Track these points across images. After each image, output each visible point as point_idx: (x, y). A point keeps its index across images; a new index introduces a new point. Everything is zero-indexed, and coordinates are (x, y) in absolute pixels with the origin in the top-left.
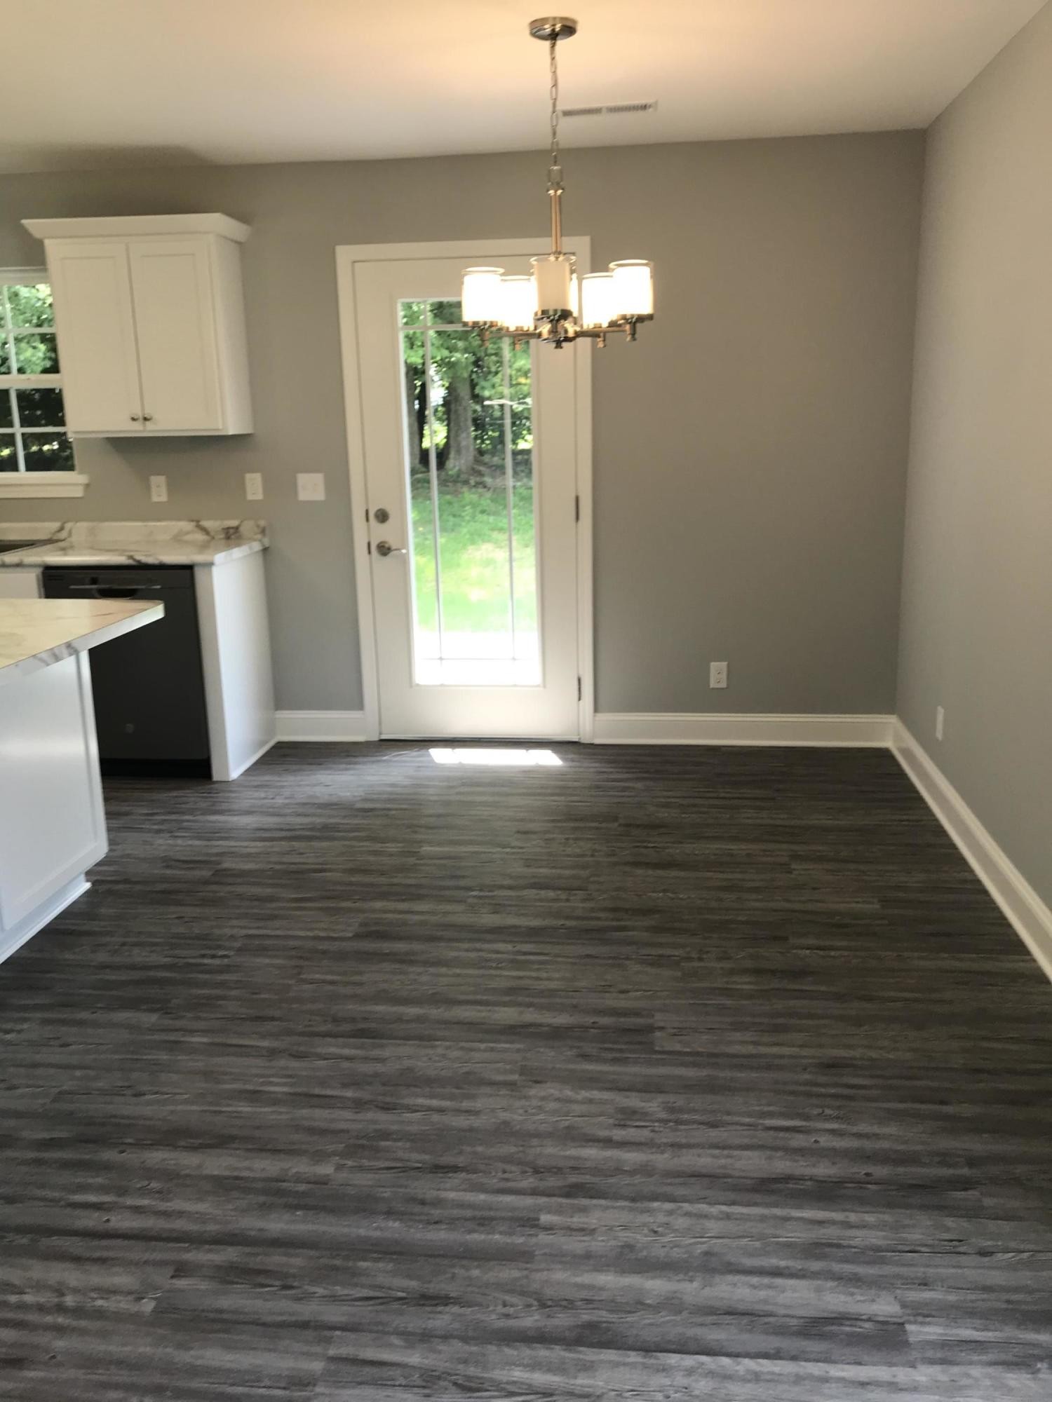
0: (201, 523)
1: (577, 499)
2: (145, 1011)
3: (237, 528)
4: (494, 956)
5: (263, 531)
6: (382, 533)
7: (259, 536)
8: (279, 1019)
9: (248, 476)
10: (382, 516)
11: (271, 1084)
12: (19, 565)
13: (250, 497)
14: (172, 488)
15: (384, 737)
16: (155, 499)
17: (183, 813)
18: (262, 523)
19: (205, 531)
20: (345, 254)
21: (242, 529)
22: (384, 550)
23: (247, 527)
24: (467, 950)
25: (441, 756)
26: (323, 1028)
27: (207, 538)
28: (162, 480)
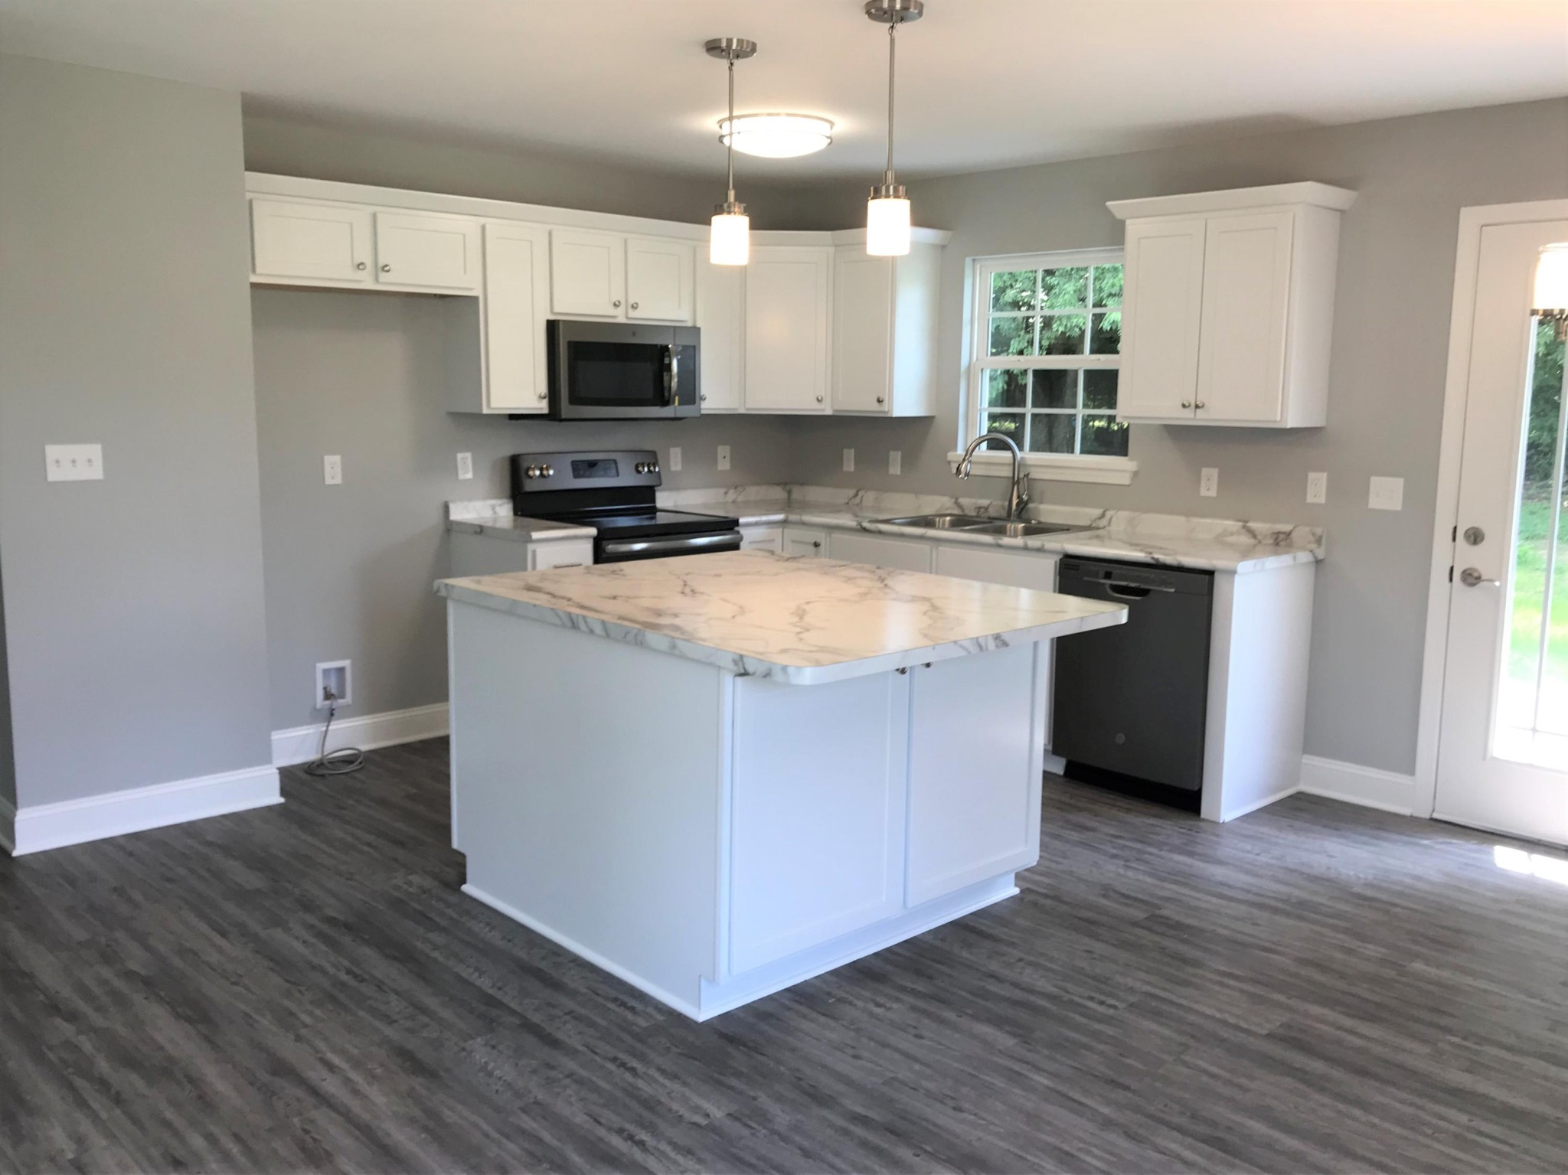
0: (1249, 524)
2: (1008, 1032)
3: (1288, 534)
4: (1435, 1121)
5: (1319, 541)
6: (1469, 556)
7: (1313, 546)
8: (1134, 1092)
9: (1312, 475)
10: (1475, 537)
11: (1089, 1153)
12: (1040, 550)
14: (1223, 483)
15: (1436, 816)
16: (1204, 492)
17: (1150, 844)
18: (1319, 531)
19: (1252, 534)
20: (1470, 218)
21: (1294, 535)
22: (1471, 578)
23: (1301, 534)
24: (1401, 1102)
26: (1176, 1120)
27: (1252, 541)
28: (1214, 472)
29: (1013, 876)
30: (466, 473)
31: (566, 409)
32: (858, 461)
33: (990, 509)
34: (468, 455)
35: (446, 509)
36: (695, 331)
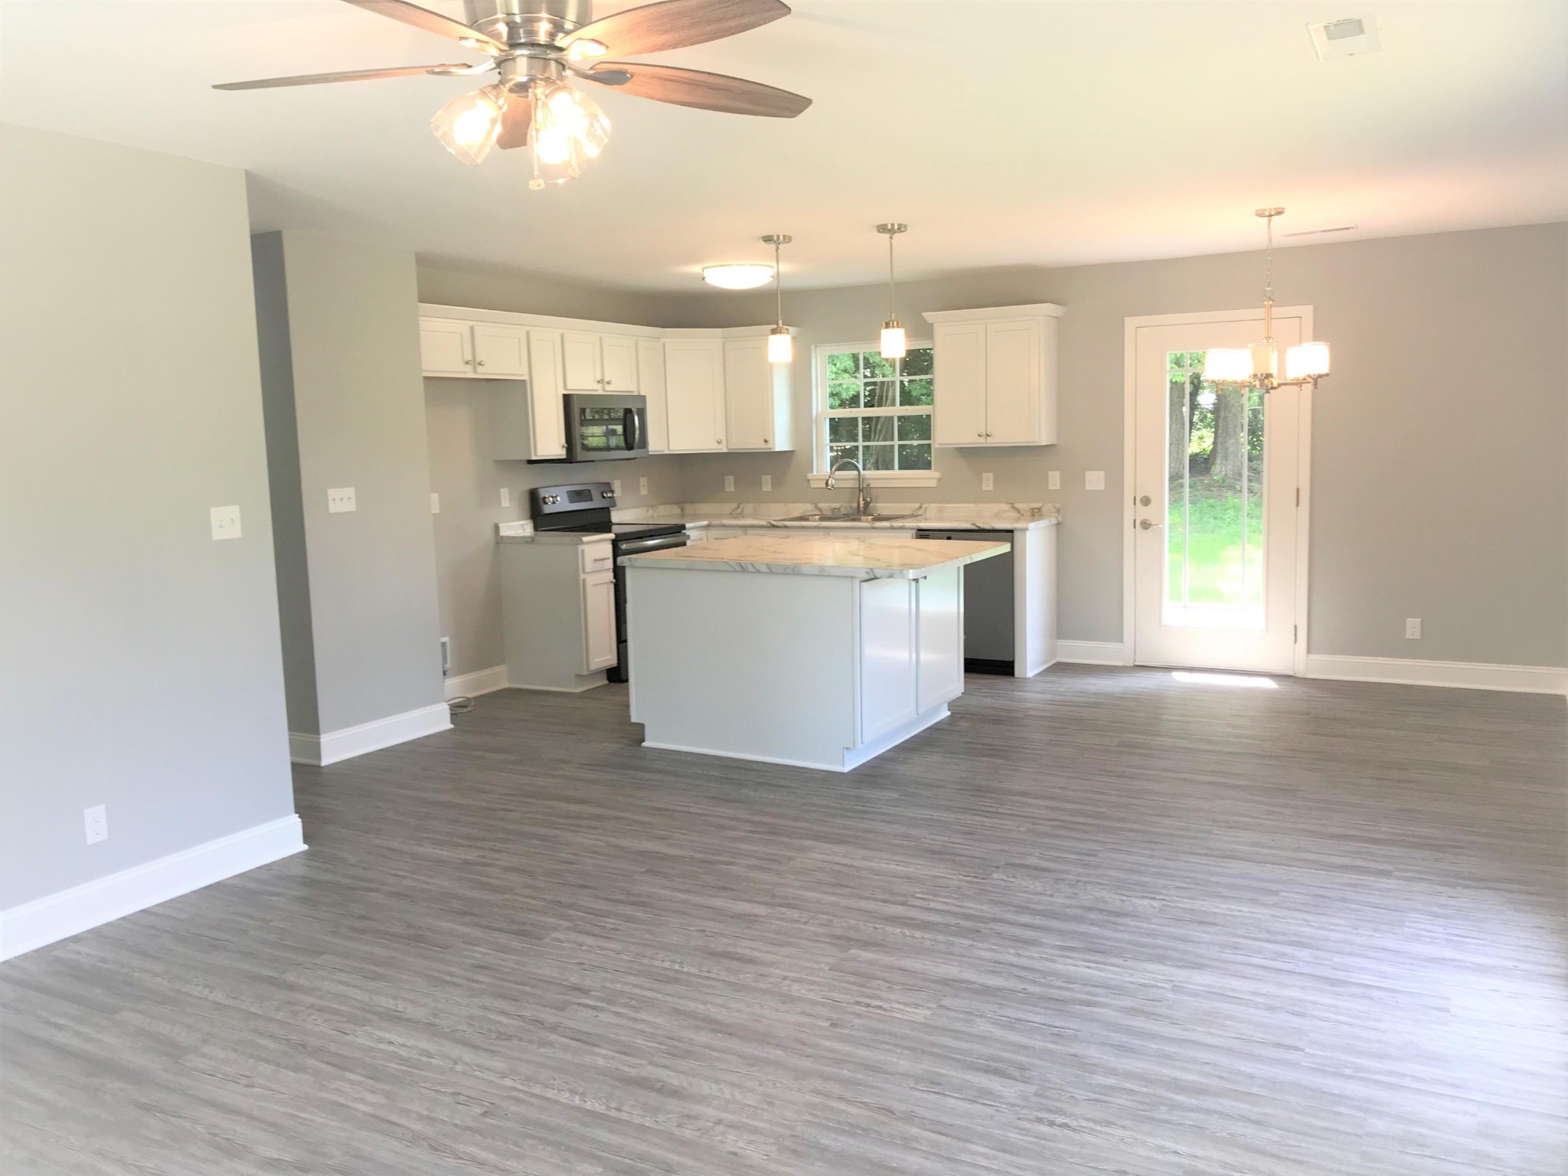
0: (1015, 505)
1: (1298, 490)
3: (1040, 509)
5: (1058, 511)
6: (1144, 513)
7: (1055, 515)
8: (1072, 768)
9: (1050, 473)
10: (1146, 501)
12: (901, 528)
13: (1051, 487)
14: (996, 483)
15: (1137, 663)
16: (985, 488)
18: (1058, 505)
19: (1018, 511)
20: (1131, 322)
21: (1043, 509)
22: (1146, 525)
23: (1048, 507)
25: (1179, 676)
27: (1018, 515)
28: (990, 475)
29: (946, 706)
30: (506, 502)
31: (580, 455)
32: (736, 483)
33: (842, 509)
34: (506, 489)
35: (497, 528)
36: (643, 398)
